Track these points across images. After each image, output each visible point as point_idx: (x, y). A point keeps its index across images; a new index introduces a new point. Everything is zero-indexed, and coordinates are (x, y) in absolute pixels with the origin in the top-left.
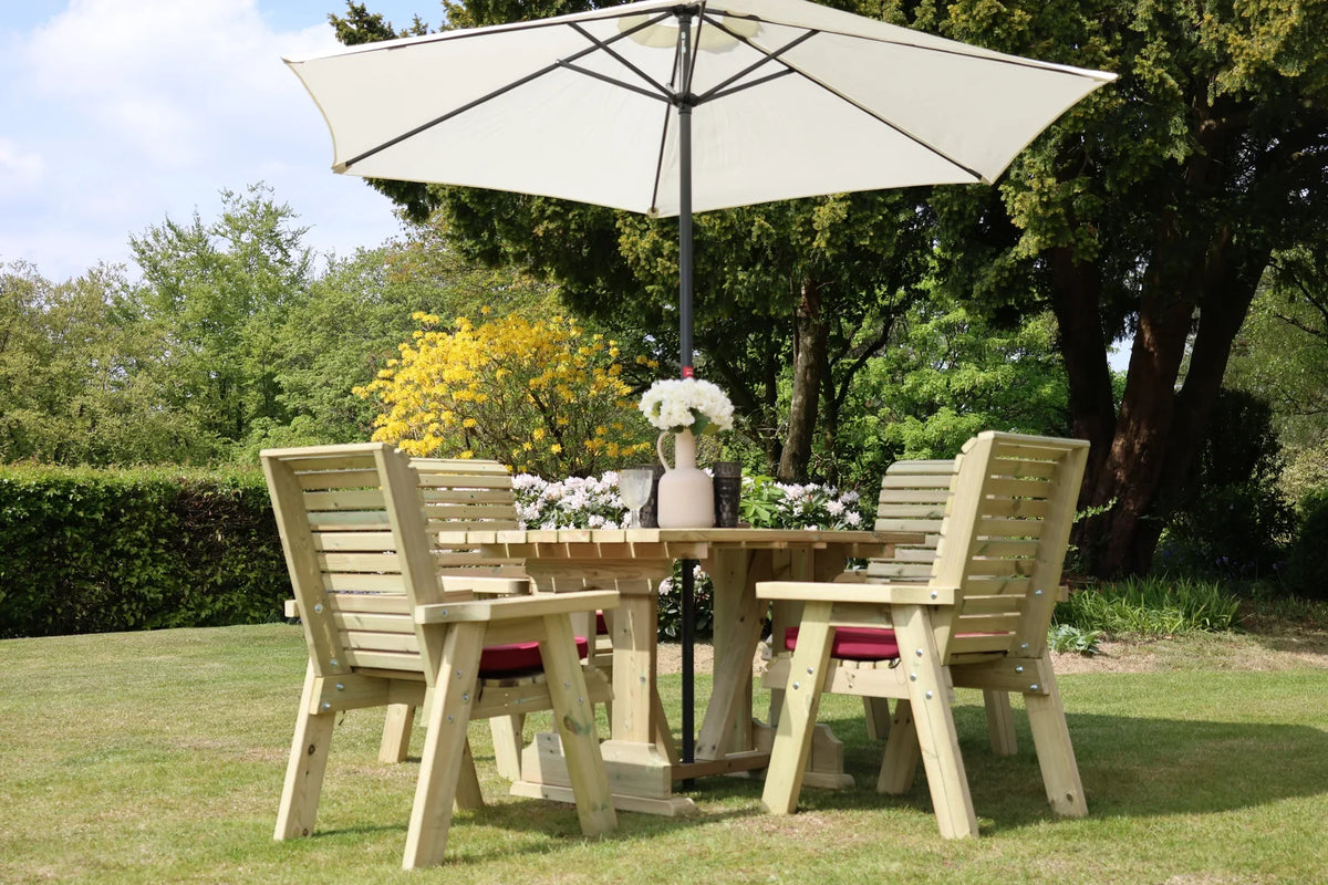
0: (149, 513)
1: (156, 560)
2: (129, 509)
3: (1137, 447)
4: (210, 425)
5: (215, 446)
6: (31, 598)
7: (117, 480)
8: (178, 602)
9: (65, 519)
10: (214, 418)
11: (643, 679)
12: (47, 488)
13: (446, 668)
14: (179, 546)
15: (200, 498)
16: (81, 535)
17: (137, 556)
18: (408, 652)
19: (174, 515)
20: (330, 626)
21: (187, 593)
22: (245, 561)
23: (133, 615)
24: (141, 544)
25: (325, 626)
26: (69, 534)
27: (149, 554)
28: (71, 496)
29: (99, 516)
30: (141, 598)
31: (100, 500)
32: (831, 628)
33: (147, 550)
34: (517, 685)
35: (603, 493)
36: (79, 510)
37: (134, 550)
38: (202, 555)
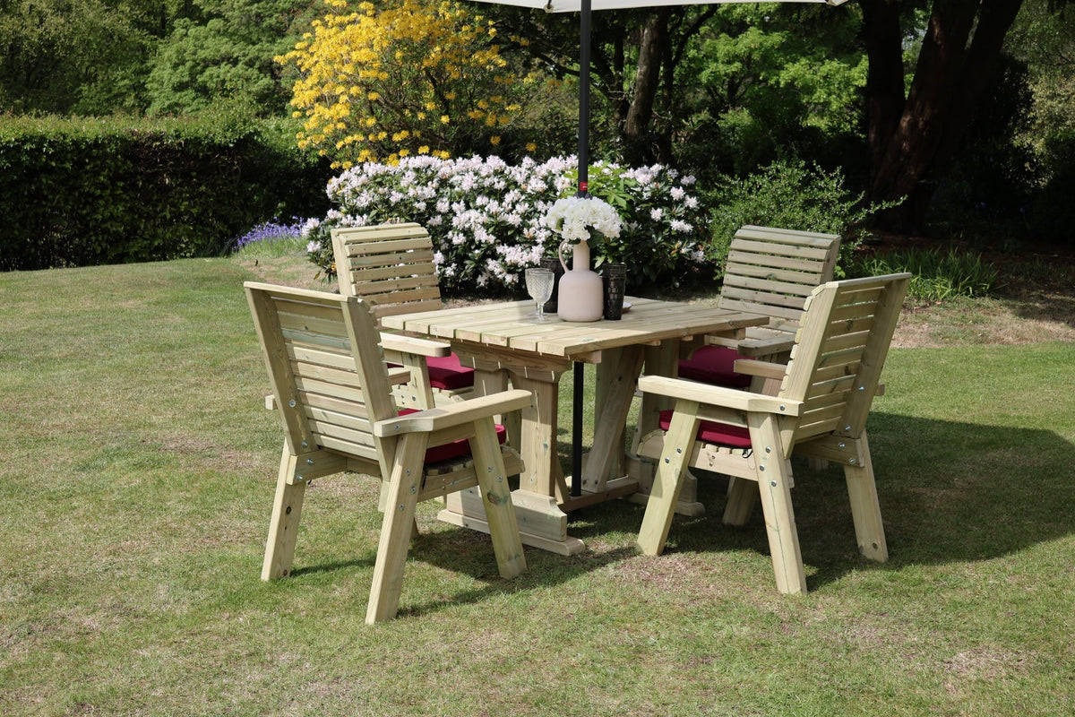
0: (108, 161)
1: (116, 200)
2: (92, 158)
3: (921, 123)
4: (138, 24)
5: (144, 42)
6: (16, 233)
7: (81, 135)
8: (135, 233)
9: (40, 167)
10: (142, 17)
11: (546, 446)
12: (24, 143)
13: (398, 469)
14: (134, 187)
15: (150, 147)
16: (53, 181)
17: (101, 197)
18: (365, 445)
19: (129, 163)
20: (301, 416)
21: (142, 226)
22: (188, 199)
23: (100, 245)
24: (103, 187)
25: (297, 416)
26: (44, 181)
27: (110, 195)
28: (44, 149)
29: (68, 165)
30: (105, 231)
31: (68, 152)
32: (697, 419)
33: (108, 191)
34: (452, 471)
35: (488, 176)
36: (51, 161)
37: (98, 192)
38: (152, 195)
